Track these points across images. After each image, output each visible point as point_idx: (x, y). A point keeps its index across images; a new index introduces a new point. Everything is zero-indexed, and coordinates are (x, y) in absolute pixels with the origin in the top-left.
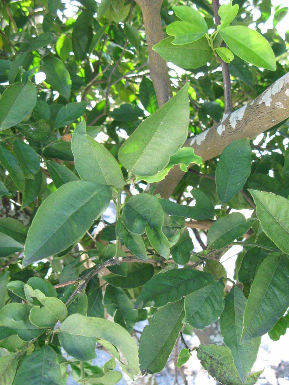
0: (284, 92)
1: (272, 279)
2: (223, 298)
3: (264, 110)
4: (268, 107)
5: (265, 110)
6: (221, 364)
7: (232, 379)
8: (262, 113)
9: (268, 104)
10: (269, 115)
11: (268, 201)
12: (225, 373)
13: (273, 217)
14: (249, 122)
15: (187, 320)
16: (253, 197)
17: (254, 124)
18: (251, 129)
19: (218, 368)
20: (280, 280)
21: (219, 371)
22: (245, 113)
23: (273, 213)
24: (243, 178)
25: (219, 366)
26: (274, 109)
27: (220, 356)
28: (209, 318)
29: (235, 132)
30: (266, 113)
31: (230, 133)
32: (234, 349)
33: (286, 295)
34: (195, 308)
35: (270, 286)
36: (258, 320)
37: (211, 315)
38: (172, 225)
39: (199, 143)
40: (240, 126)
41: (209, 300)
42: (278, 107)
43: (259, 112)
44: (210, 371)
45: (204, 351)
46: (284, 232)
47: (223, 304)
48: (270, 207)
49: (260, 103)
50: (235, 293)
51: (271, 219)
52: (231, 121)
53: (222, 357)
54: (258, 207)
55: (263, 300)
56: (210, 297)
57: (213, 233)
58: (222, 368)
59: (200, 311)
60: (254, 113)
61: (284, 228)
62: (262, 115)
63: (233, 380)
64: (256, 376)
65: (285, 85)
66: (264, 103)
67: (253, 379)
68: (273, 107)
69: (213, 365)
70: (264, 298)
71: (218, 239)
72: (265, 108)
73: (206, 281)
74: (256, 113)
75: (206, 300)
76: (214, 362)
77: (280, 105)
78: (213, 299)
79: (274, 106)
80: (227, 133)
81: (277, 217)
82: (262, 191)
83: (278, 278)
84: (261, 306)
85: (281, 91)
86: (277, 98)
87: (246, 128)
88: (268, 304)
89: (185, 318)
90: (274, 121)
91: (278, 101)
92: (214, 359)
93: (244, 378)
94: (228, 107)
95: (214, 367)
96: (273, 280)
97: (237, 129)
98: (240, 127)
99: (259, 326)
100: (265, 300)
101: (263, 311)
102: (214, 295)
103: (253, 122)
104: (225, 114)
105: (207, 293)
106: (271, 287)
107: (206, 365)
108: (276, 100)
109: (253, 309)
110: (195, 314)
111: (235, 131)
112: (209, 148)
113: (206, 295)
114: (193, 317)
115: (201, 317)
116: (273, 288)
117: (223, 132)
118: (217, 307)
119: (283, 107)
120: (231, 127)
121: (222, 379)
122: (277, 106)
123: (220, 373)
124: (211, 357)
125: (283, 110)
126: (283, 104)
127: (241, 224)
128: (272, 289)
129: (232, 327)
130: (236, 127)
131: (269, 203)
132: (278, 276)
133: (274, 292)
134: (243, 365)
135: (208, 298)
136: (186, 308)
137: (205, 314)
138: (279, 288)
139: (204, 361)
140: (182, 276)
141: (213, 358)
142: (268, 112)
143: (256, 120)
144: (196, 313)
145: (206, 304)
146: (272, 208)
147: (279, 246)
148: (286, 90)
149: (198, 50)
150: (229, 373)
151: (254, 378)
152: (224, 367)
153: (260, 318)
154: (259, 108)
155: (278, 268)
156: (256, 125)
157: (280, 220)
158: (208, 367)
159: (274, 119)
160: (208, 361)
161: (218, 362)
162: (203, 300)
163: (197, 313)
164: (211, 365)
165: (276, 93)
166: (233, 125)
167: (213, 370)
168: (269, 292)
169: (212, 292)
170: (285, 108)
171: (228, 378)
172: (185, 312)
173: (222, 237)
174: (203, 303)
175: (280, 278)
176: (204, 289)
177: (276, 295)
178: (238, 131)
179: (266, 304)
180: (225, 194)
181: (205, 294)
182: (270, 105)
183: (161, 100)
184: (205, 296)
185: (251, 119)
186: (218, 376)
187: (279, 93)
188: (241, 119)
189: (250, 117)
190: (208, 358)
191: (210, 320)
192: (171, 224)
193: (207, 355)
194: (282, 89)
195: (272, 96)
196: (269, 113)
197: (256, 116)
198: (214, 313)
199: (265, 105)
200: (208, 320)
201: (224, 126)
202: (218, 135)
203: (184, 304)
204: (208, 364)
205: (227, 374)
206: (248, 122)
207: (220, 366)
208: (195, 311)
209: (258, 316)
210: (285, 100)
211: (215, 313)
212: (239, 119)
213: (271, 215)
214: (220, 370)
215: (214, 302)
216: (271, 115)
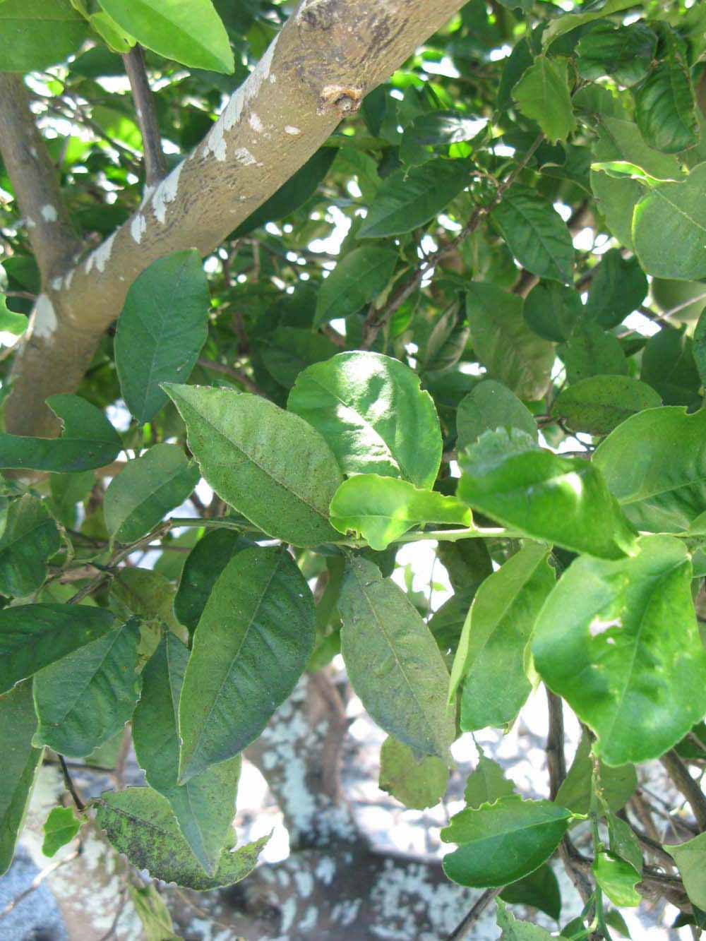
0: (247, 121)
1: (258, 607)
2: (139, 670)
3: (215, 173)
4: (222, 162)
5: (218, 172)
6: (161, 833)
7: (194, 867)
8: (212, 179)
9: (221, 156)
10: (228, 183)
11: (218, 411)
12: (173, 854)
13: (237, 449)
14: (192, 204)
15: (45, 738)
16: (175, 402)
17: (202, 209)
18: (201, 222)
19: (154, 844)
20: (279, 608)
21: (156, 853)
22: (179, 182)
23: (238, 441)
24: (190, 352)
25: (155, 838)
26: (235, 166)
27: (156, 814)
28: (104, 726)
29: (167, 233)
30: (221, 179)
31: (157, 235)
32: (176, 794)
33: (296, 644)
34: (64, 704)
35: (252, 626)
36: (223, 718)
37: (108, 719)
38: (6, 493)
39: (101, 267)
40: (175, 217)
41: (100, 680)
42: (242, 161)
43: (206, 176)
44: (132, 855)
45: (115, 806)
46: (272, 487)
47: (136, 685)
48: (226, 425)
49: (206, 153)
50: (170, 651)
51: (232, 456)
52: (155, 206)
53: (160, 817)
54: (192, 428)
55: (235, 664)
56: (104, 670)
57: (117, 501)
58: (163, 843)
59: (78, 710)
60: (197, 181)
61: (273, 476)
62: (214, 185)
63: (196, 870)
64: (251, 851)
65: (246, 103)
66: (212, 153)
67: (246, 860)
68: (233, 164)
69: (139, 838)
70: (238, 659)
71: (130, 517)
72: (217, 167)
73: (88, 633)
74: (201, 181)
75: (94, 680)
76: (142, 830)
77: (247, 157)
78: (111, 676)
79: (235, 160)
80: (152, 238)
81: (250, 449)
82: (198, 386)
83: (273, 603)
84: (230, 680)
85: (241, 120)
86: (235, 138)
87: (188, 219)
88: (249, 673)
89: (37, 734)
90: (244, 197)
91: (240, 145)
92: (140, 823)
93: (212, 864)
94: (152, 167)
95: (143, 844)
96: (262, 610)
97: (170, 224)
98: (176, 220)
99: (227, 733)
100: (240, 663)
101: (237, 691)
102: (115, 664)
103: (199, 203)
104: (149, 186)
105: (97, 661)
106: (255, 628)
107: (121, 840)
108: (236, 143)
109: (208, 691)
110: (66, 720)
111: (166, 230)
112: (122, 279)
113: (94, 667)
114: (60, 727)
115: (83, 726)
116: (261, 629)
117: (143, 234)
118: (123, 695)
119: (254, 161)
120: (157, 221)
121: (166, 871)
122: (240, 158)
123: (159, 857)
124: (132, 820)
125: (257, 168)
126: (252, 152)
127: (177, 473)
128: (260, 634)
129: (169, 742)
130: (168, 220)
131: (222, 415)
132: (274, 597)
133: (265, 642)
134: (205, 834)
135: (100, 673)
136: (41, 707)
137: (93, 715)
138: (276, 629)
139: (116, 832)
140: (27, 626)
141: (139, 820)
142: (224, 175)
143: (205, 198)
144: (67, 716)
145: (94, 690)
146: (233, 428)
147: (257, 522)
148: (250, 117)
149: (46, 20)
150: (184, 853)
151: (249, 857)
152: (167, 840)
153: (230, 711)
154: (206, 167)
155: (274, 579)
156: (207, 211)
157: (258, 456)
158: (126, 846)
159: (244, 194)
160: (127, 831)
161: (152, 831)
162: (87, 682)
163: (72, 715)
164: (135, 841)
165: (232, 127)
166: (161, 215)
167: (140, 850)
168: (252, 642)
169: (109, 658)
170: (259, 162)
171: (182, 865)
172: (38, 717)
173: (138, 512)
174: (87, 688)
175: (281, 604)
176: (84, 652)
177: (269, 648)
178: (173, 229)
179: (245, 674)
180: (144, 398)
181: (91, 665)
182: (226, 158)
183: (13, 159)
184: (92, 669)
185: (194, 197)
186: (153, 864)
187: (238, 124)
188: (174, 199)
189: (192, 190)
190: (124, 822)
191: (105, 730)
192: (5, 489)
193: (121, 816)
194: (243, 114)
195: (226, 135)
196: (227, 178)
197: (202, 187)
198: (116, 711)
199: (215, 158)
200: (101, 731)
201: (143, 218)
202: (134, 242)
203: (34, 697)
204: (125, 840)
205: (177, 857)
206: (188, 204)
207: (158, 840)
208: (68, 712)
209: (222, 707)
210: (255, 142)
211: (119, 712)
212: (168, 200)
213: (231, 446)
214: (159, 848)
215: (115, 683)
216: (234, 184)
